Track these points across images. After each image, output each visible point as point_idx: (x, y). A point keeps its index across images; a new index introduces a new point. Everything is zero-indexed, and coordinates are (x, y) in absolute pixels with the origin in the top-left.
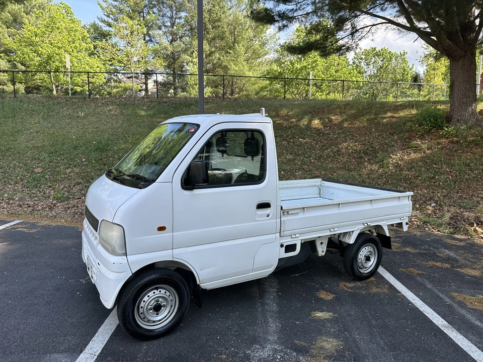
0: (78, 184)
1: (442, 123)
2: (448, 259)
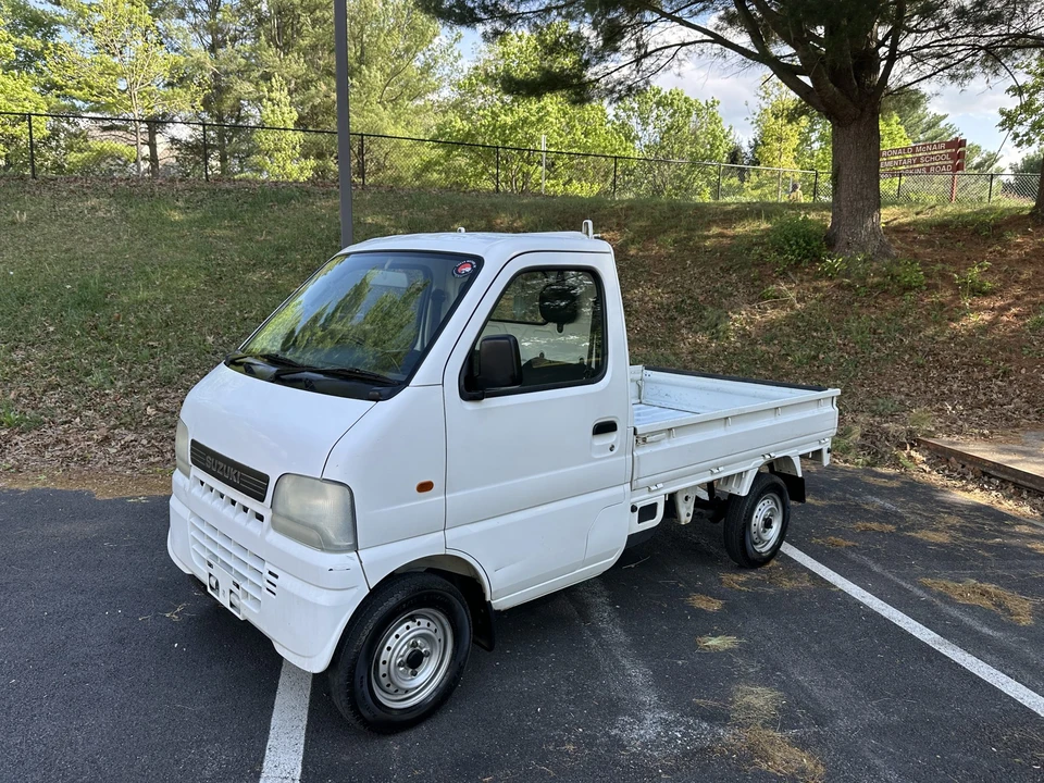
0: (53, 389)
1: (819, 248)
2: (885, 516)
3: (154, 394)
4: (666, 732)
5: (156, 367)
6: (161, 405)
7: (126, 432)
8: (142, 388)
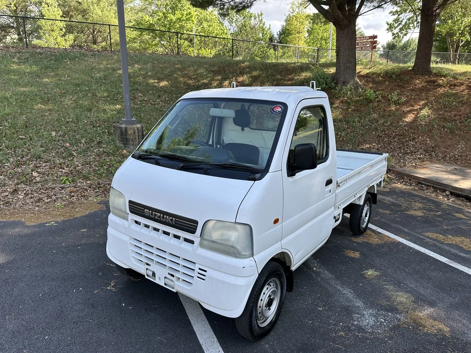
1: (331, 84)
3: (33, 164)
4: (377, 320)
5: (29, 150)
6: (39, 170)
7: (25, 186)
8: (26, 162)
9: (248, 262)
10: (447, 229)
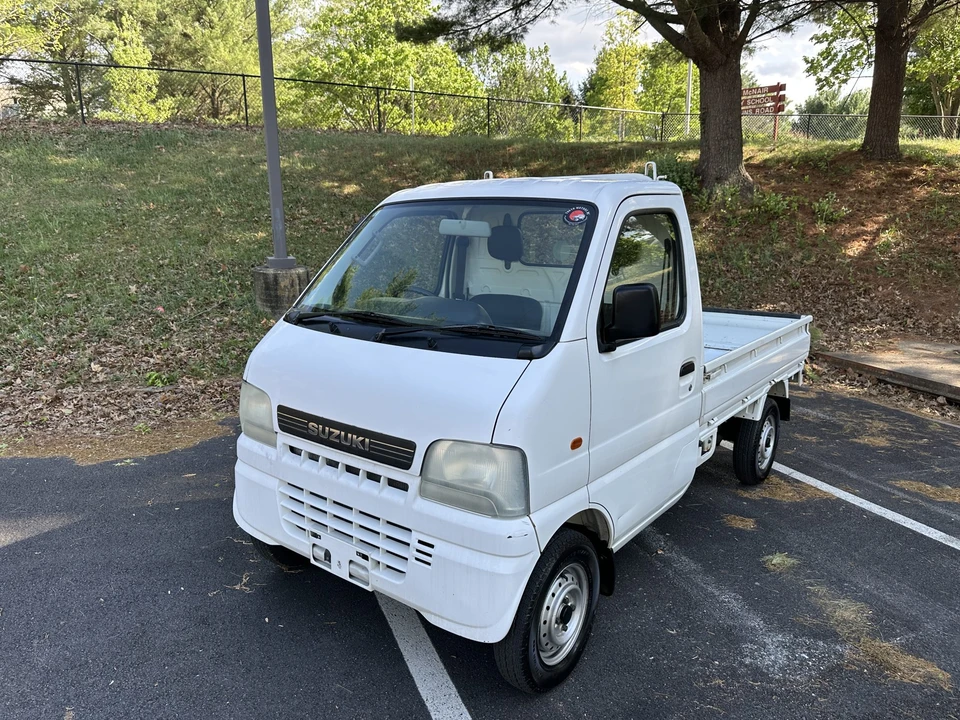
1: (691, 183)
3: (92, 348)
4: (793, 655)
5: (85, 321)
8: (78, 343)
9: (518, 526)
10: (941, 474)
